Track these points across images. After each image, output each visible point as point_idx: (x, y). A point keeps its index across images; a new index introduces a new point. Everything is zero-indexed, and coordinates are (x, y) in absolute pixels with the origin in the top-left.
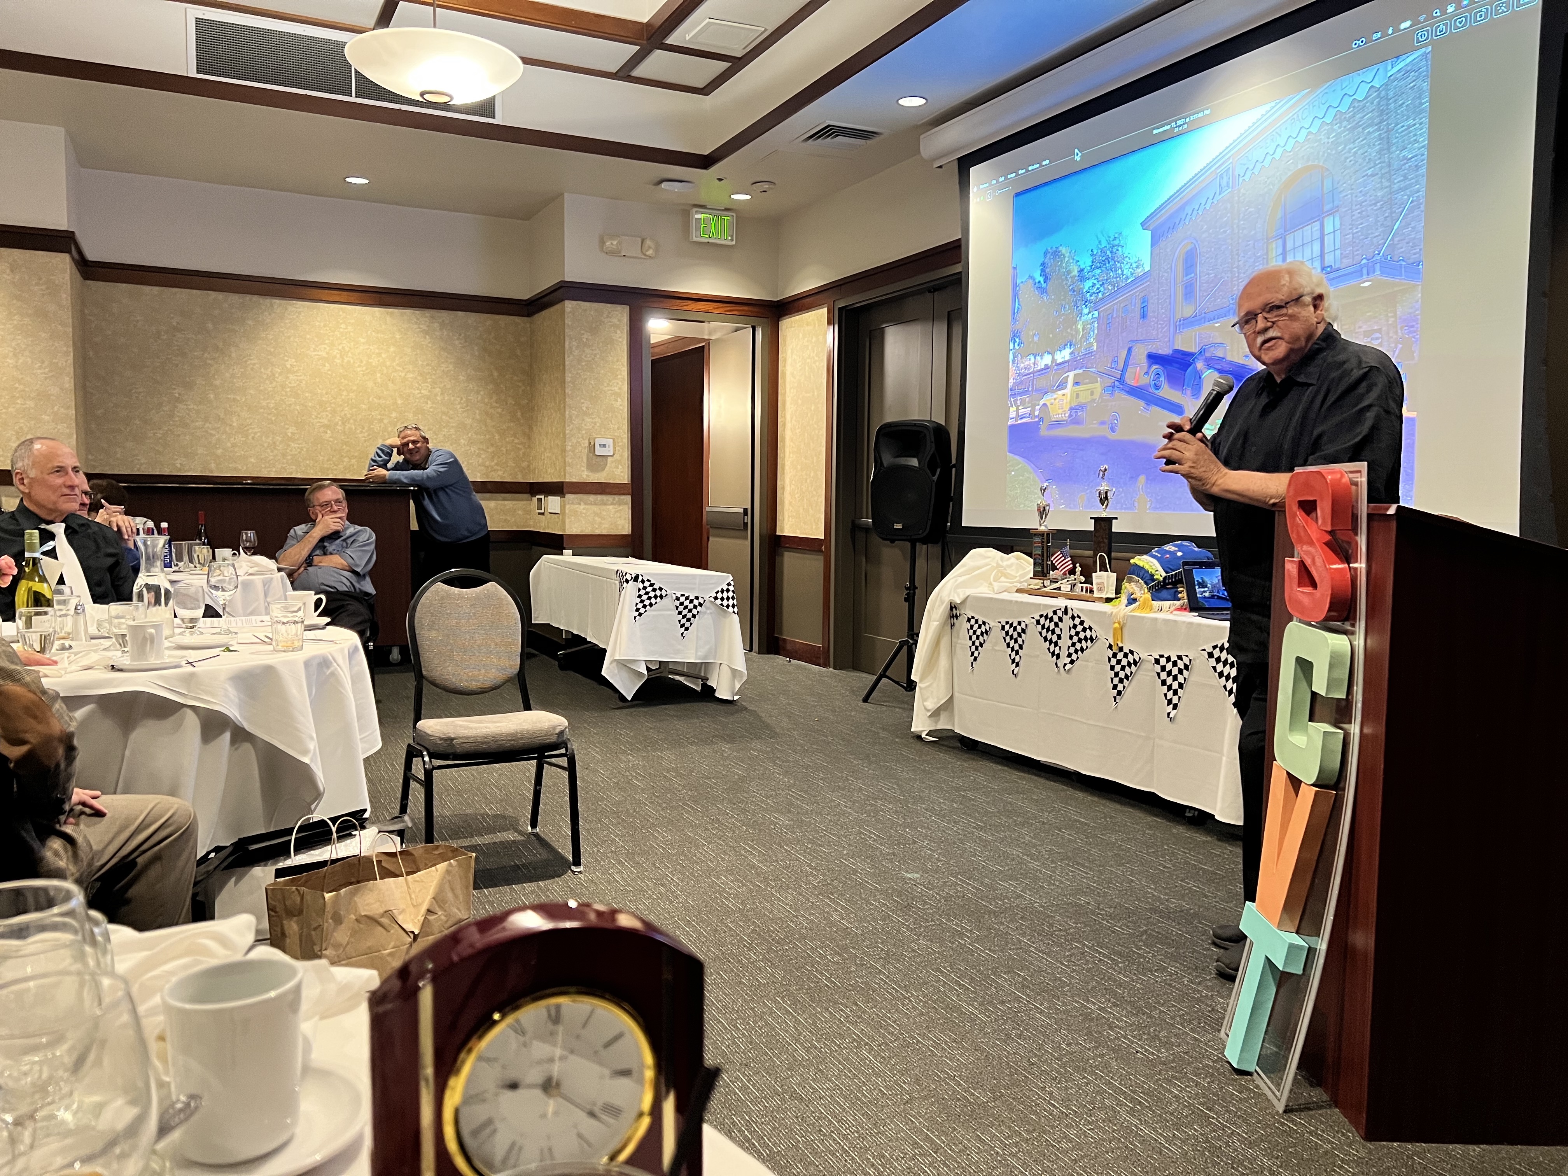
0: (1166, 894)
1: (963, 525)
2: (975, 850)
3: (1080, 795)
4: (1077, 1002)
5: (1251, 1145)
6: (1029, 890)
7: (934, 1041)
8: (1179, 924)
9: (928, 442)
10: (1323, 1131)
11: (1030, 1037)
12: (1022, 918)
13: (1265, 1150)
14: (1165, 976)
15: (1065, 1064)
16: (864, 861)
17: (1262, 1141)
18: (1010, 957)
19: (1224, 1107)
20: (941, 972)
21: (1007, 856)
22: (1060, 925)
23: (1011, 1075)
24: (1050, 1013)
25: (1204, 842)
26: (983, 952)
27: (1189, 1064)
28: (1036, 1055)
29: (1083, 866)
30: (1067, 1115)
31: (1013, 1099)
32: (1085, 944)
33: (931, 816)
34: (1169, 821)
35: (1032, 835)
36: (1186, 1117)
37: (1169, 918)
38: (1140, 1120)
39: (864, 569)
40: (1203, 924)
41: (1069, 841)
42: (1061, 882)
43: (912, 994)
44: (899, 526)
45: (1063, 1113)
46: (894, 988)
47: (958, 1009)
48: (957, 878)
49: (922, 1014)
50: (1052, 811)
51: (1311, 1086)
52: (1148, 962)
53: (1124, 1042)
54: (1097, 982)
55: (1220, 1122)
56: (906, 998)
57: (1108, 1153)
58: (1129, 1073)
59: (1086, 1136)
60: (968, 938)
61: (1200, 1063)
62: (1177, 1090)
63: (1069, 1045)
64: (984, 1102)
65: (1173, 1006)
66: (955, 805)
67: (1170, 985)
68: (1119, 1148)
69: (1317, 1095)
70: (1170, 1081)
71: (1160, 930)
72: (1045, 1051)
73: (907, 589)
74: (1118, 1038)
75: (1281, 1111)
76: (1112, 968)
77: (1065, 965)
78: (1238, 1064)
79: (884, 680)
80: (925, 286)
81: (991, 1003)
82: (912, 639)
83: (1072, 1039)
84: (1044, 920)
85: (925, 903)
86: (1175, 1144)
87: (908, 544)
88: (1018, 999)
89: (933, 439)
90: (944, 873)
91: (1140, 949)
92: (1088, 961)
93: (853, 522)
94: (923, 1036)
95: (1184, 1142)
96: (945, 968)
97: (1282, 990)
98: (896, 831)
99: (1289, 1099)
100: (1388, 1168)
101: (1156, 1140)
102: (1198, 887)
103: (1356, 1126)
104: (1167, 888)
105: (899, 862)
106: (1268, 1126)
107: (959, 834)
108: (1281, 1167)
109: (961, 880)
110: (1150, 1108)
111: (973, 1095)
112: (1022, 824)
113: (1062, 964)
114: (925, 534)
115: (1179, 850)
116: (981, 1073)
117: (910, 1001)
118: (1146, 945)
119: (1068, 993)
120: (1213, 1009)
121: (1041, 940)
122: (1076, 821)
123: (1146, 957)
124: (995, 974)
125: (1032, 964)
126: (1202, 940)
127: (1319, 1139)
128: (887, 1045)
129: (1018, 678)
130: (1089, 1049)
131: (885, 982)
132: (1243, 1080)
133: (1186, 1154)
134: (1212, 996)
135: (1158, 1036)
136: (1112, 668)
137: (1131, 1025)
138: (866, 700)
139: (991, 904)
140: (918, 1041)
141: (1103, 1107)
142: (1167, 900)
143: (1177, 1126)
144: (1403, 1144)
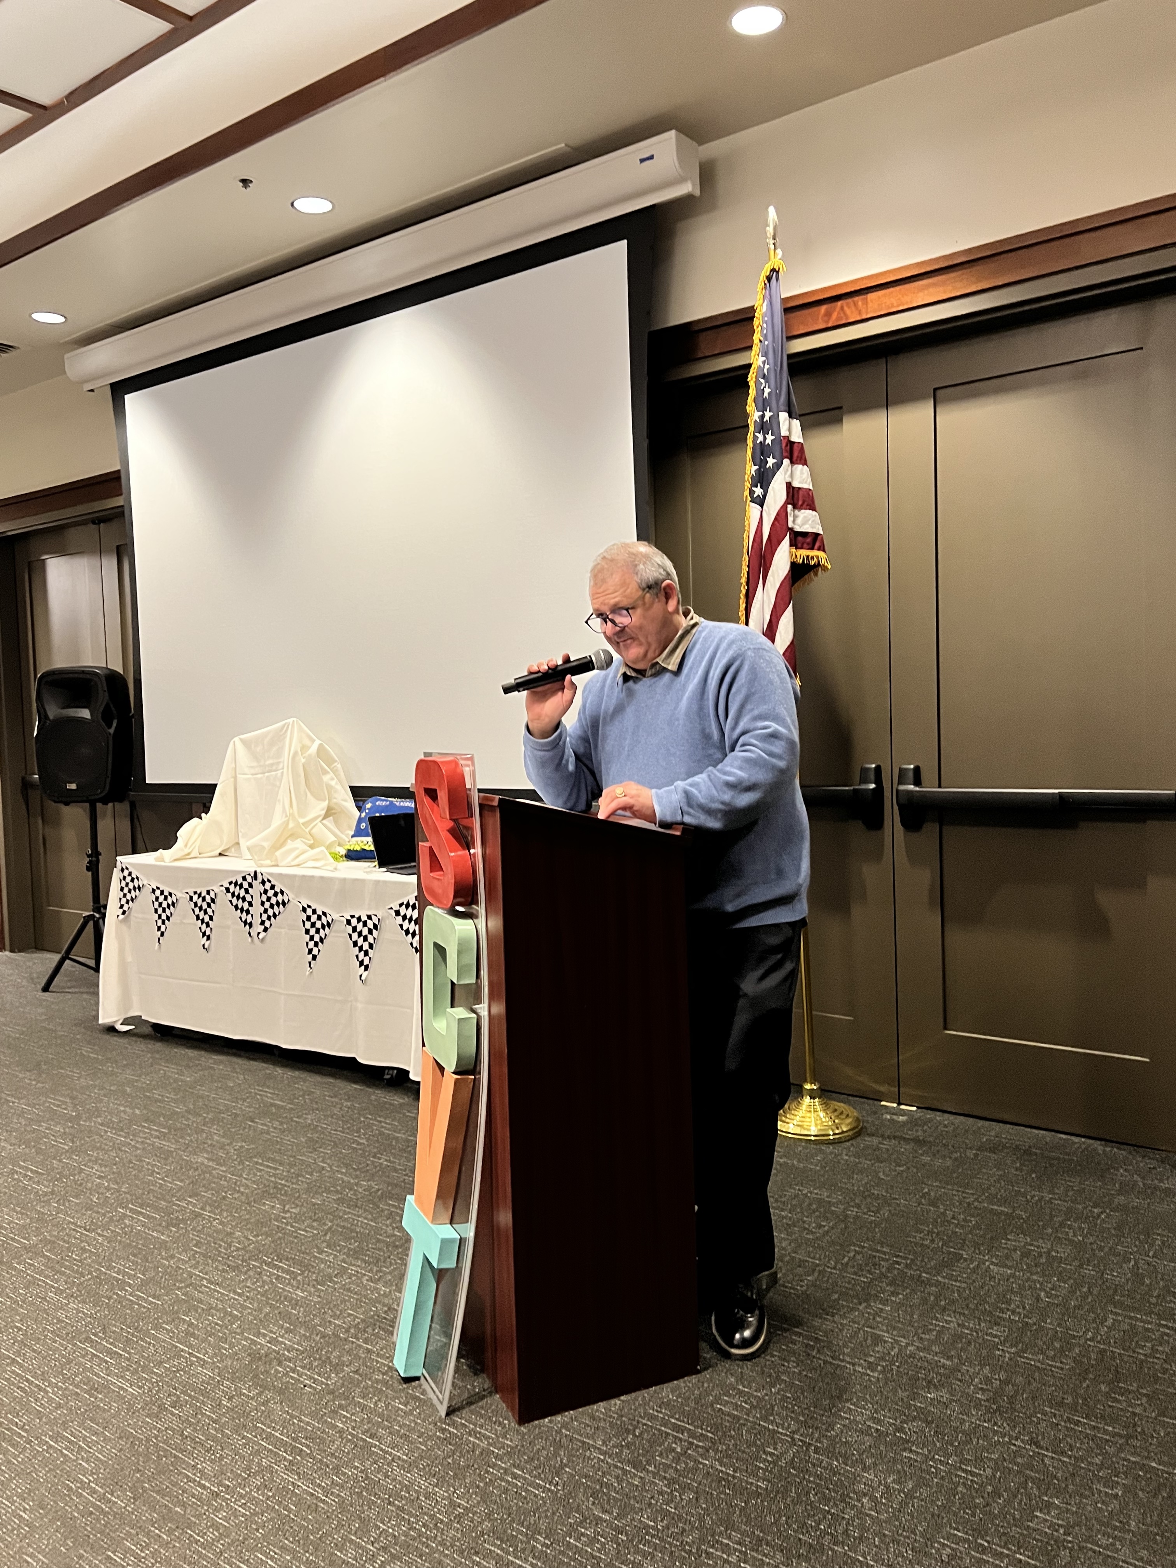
0: (357, 1177)
1: (147, 782)
2: (153, 1166)
3: (279, 1071)
4: (246, 1339)
5: (409, 1467)
6: (210, 1206)
7: (70, 1442)
8: (365, 1210)
9: (100, 691)
10: (481, 1427)
11: (187, 1402)
12: (196, 1245)
13: (424, 1468)
14: (345, 1280)
15: (223, 1426)
16: (14, 1210)
17: (422, 1458)
18: (178, 1301)
19: (389, 1428)
20: (92, 1341)
21: (189, 1165)
22: (239, 1243)
23: (159, 1457)
24: (214, 1363)
25: (401, 1105)
26: (146, 1301)
27: (358, 1386)
28: (190, 1424)
29: (273, 1160)
30: (217, 1495)
31: (158, 1492)
32: (264, 1261)
33: (106, 1132)
34: (368, 1086)
35: (221, 1133)
36: (348, 1453)
37: (356, 1206)
38: (298, 1474)
39: (41, 832)
40: (390, 1205)
41: (262, 1132)
42: (247, 1186)
43: (50, 1382)
44: (73, 786)
45: (213, 1492)
46: (27, 1380)
47: (105, 1388)
48: (126, 1207)
49: (59, 1406)
50: (248, 1098)
51: (475, 1374)
52: (329, 1266)
53: (292, 1378)
54: (271, 1305)
55: (381, 1450)
56: (40, 1388)
57: (257, 1530)
58: (293, 1417)
59: (236, 1517)
60: (130, 1285)
61: (369, 1379)
62: (342, 1423)
63: (230, 1399)
64: (121, 1508)
65: (350, 1315)
66: (137, 1112)
67: (349, 1290)
68: (272, 1519)
69: (480, 1383)
70: (337, 1412)
71: (346, 1224)
72: (203, 1414)
73: (89, 856)
74: (286, 1374)
75: (443, 1416)
76: (289, 1284)
77: (239, 1295)
78: (405, 1371)
79: (67, 961)
80: (88, 517)
81: (145, 1369)
82: (99, 912)
83: (235, 1389)
84: (222, 1240)
85: (84, 1250)
86: (332, 1493)
87: (87, 805)
88: (178, 1354)
89: (106, 689)
90: (112, 1205)
91: (321, 1252)
92: (264, 1282)
93: (23, 779)
94: (56, 1437)
95: (343, 1487)
96: (95, 1335)
97: (441, 1286)
98: (60, 1161)
99: (451, 1399)
100: (538, 1451)
101: (313, 1495)
102: (390, 1161)
103: (512, 1411)
104: (358, 1169)
105: (57, 1203)
106: (430, 1438)
107: (137, 1148)
108: (436, 1486)
109: (131, 1210)
110: (310, 1455)
111: (110, 1501)
112: (212, 1121)
113: (235, 1292)
114: (103, 794)
115: (375, 1120)
116: (122, 1469)
117: (47, 1392)
118: (328, 1246)
119: (238, 1331)
120: (389, 1309)
121: (216, 1268)
122: (272, 1105)
123: (327, 1261)
124: (157, 1327)
125: (201, 1302)
126: (387, 1226)
127: (476, 1438)
128: (9, 1462)
129: (210, 953)
130: (252, 1398)
131: (18, 1375)
132: (410, 1389)
133: (343, 1502)
134: (390, 1292)
135: (329, 1358)
136: (307, 931)
137: (303, 1352)
138: (46, 989)
139: (163, 1234)
140: (51, 1447)
141: (261, 1471)
142: (357, 1184)
143: (337, 1470)
144: (553, 1418)
